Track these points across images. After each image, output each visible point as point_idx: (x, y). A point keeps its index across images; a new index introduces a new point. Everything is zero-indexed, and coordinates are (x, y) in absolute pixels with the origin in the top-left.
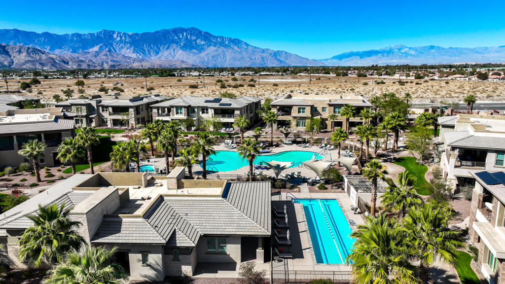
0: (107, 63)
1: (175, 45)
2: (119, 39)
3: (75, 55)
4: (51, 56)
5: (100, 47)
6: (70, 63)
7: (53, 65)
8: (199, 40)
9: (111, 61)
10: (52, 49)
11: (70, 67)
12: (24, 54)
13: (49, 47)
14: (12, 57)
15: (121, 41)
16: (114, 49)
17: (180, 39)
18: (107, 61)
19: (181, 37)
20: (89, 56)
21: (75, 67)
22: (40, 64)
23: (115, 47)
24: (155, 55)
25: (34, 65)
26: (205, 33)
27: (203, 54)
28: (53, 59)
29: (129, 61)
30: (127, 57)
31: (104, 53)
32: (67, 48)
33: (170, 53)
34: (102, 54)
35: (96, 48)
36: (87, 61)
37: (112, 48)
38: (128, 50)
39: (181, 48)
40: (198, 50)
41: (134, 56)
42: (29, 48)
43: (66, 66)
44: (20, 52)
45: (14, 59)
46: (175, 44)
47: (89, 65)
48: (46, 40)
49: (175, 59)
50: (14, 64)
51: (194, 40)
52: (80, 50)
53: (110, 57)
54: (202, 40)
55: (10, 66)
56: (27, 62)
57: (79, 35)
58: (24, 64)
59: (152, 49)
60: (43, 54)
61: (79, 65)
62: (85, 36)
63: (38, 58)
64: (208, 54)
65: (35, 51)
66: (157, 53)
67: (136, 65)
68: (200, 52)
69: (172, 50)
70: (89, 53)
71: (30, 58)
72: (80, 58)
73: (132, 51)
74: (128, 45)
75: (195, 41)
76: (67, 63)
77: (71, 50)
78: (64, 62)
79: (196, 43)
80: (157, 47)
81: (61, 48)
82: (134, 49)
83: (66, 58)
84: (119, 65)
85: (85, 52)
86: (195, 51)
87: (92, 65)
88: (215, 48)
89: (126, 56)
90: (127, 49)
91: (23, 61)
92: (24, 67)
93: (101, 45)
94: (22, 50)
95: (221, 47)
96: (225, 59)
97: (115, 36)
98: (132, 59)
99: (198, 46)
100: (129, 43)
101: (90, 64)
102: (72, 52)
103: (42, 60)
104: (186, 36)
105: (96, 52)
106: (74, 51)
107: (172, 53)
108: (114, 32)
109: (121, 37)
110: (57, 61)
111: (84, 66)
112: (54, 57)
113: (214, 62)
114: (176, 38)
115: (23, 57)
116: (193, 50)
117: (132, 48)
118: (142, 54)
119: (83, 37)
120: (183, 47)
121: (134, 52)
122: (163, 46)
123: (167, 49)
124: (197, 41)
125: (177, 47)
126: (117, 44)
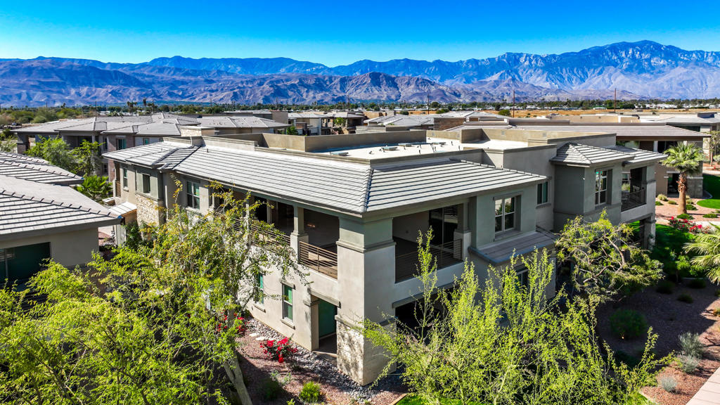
0: (508, 95)
1: (612, 69)
2: (527, 63)
3: (469, 86)
4: (441, 87)
5: (501, 75)
6: (462, 96)
7: (443, 98)
8: (655, 59)
9: (515, 93)
10: (442, 80)
11: (461, 100)
12: (413, 86)
13: (439, 78)
14: (400, 90)
15: (530, 66)
16: (519, 76)
17: (621, 59)
18: (509, 92)
19: (624, 55)
21: (467, 101)
22: (428, 97)
23: (520, 74)
24: (579, 84)
25: (421, 98)
26: (667, 47)
27: (661, 80)
28: (443, 91)
29: (539, 92)
30: (537, 87)
31: (506, 82)
32: (459, 78)
33: (603, 80)
34: (503, 83)
35: (496, 77)
36: (483, 93)
37: (516, 76)
39: (621, 72)
40: (652, 73)
41: (547, 85)
42: (418, 79)
43: (457, 99)
44: (408, 84)
45: (402, 92)
46: (612, 67)
47: (485, 99)
48: (437, 69)
49: (610, 88)
50: (401, 97)
51: (646, 60)
52: (476, 79)
53: (513, 88)
54: (661, 58)
55: (397, 100)
56: (414, 95)
57: (476, 61)
58: (411, 98)
59: (575, 75)
60: (433, 85)
61: (473, 98)
62: (483, 63)
63: (427, 90)
64: (671, 79)
65: (425, 82)
66: (583, 80)
67: (549, 97)
68: (656, 77)
69: (607, 75)
70: (486, 82)
71: (418, 91)
72: (474, 90)
73: (544, 79)
74: (540, 71)
75: (648, 60)
76: (459, 96)
77: (464, 80)
78: (455, 94)
79: (650, 64)
80: (583, 72)
81: (452, 78)
82: (548, 76)
83: (459, 89)
85: (481, 82)
86: (648, 76)
88: (685, 70)
89: (536, 85)
90: (538, 77)
91: (410, 94)
92: (411, 101)
93: (502, 72)
94: (411, 82)
95: (697, 67)
96: (704, 86)
97: (522, 60)
98: (544, 90)
99: (653, 68)
100: (541, 68)
101: (487, 96)
102: (465, 83)
103: (430, 92)
104: (633, 54)
105: (495, 81)
106: (468, 81)
107: (607, 80)
108: (521, 55)
109: (530, 61)
110: (447, 93)
111: (479, 100)
112: (444, 88)
113: (680, 92)
114: (615, 57)
115: (411, 89)
116: (644, 75)
117: (545, 75)
118: (559, 82)
119: (480, 64)
120: (626, 70)
121: (547, 80)
122: (592, 70)
123: (599, 74)
124: (652, 61)
125: (616, 71)
126: (524, 70)
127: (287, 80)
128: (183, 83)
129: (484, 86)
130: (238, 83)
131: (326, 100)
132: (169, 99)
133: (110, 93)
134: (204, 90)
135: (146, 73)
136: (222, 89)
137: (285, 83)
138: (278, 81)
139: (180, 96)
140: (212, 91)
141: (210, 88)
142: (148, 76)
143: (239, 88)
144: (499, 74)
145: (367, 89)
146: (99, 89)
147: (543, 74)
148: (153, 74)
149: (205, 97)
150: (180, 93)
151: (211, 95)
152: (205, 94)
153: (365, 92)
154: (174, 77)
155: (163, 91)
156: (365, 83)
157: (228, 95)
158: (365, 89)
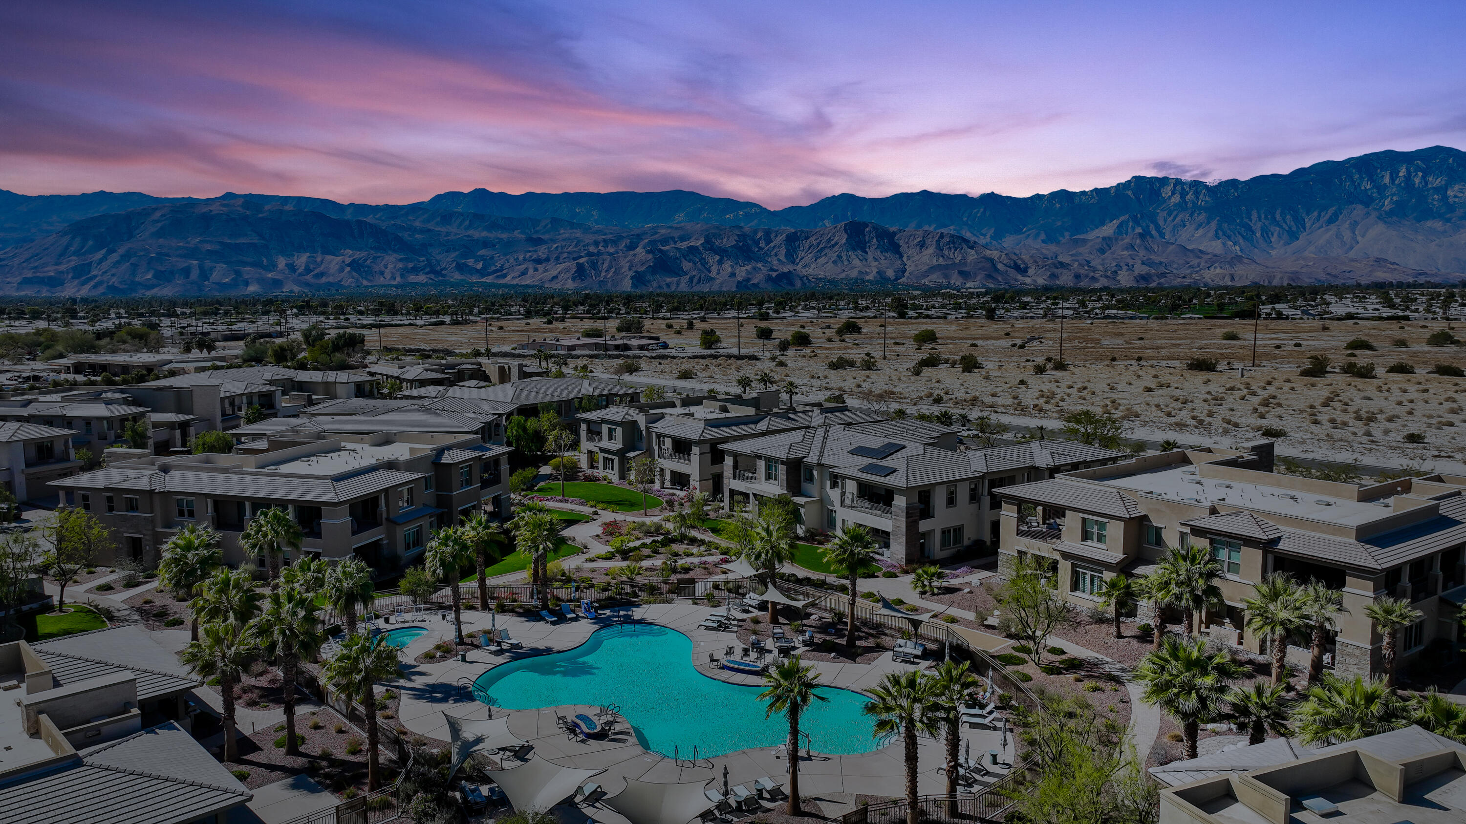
0: (1130, 268)
1: (1359, 210)
2: (1176, 199)
3: (1050, 250)
4: (988, 253)
5: (1120, 226)
6: (1031, 272)
7: (989, 276)
8: (1457, 187)
9: (1143, 263)
10: (997, 236)
11: (1028, 280)
12: (931, 250)
13: (992, 232)
14: (905, 259)
15: (1182, 206)
16: (1158, 228)
17: (1381, 189)
18: (1131, 262)
19: (1387, 180)
20: (1083, 250)
21: (1041, 281)
22: (961, 273)
23: (1161, 223)
24: (1287, 244)
25: (946, 276)
28: (991, 260)
29: (1195, 262)
30: (1192, 251)
31: (1128, 240)
32: (1034, 232)
33: (1339, 236)
34: (1121, 243)
35: (1108, 230)
36: (1076, 265)
37: (1152, 227)
38: (1201, 232)
39: (1379, 218)
40: (1448, 220)
41: (1216, 247)
42: (942, 236)
43: (1020, 277)
44: (922, 245)
45: (909, 263)
46: (1360, 207)
47: (1077, 276)
48: (988, 214)
49: (1351, 254)
50: (907, 274)
51: (1437, 190)
52: (1067, 234)
53: (1142, 253)
55: (897, 279)
56: (933, 269)
57: (1069, 196)
58: (925, 275)
59: (1280, 226)
60: (972, 248)
61: (1053, 276)
62: (1083, 198)
63: (960, 258)
65: (958, 242)
66: (1293, 236)
67: (1214, 275)
68: (1457, 229)
69: (1347, 225)
70: (1085, 241)
71: (941, 261)
72: (1060, 259)
73: (1211, 233)
74: (1203, 217)
75: (1442, 191)
76: (1024, 271)
77: (1043, 236)
78: (1017, 267)
79: (1445, 198)
80: (1295, 219)
81: (1019, 231)
82: (1219, 227)
83: (1025, 257)
84: (1163, 275)
85: (1077, 241)
86: (1438, 225)
87: (1087, 276)
89: (1190, 247)
90: (1197, 229)
91: (925, 268)
92: (925, 281)
93: (1122, 218)
94: (928, 242)
97: (1167, 191)
98: (1206, 257)
99: (1451, 208)
100: (1206, 209)
101: (1082, 271)
102: (1043, 241)
103: (965, 264)
104: (1408, 178)
105: (1104, 238)
106: (1050, 239)
107: (1347, 235)
108: (1164, 181)
109: (1183, 195)
110: (1000, 266)
111: (1066, 279)
112: (995, 254)
114: (1367, 185)
115: (928, 257)
116: (1429, 223)
117: (1214, 225)
118: (1241, 241)
119: (1077, 202)
120: (1391, 213)
121: (1217, 237)
122: (1316, 214)
123: (1331, 221)
124: (1450, 193)
125: (1368, 214)
126: (1169, 214)
127: (683, 239)
128: (486, 244)
129: (1081, 250)
130: (588, 245)
131: (755, 281)
132: (457, 276)
133: (349, 265)
134: (525, 259)
135: (417, 224)
136: (557, 258)
137: (678, 245)
138: (665, 241)
139: (477, 271)
140: (539, 261)
141: (535, 256)
142: (422, 231)
143: (590, 254)
144: (1116, 222)
145: (839, 257)
147: (1209, 223)
148: (430, 226)
149: (524, 273)
150: (479, 266)
151: (536, 270)
152: (524, 267)
153: (834, 262)
154: (470, 232)
155: (447, 260)
156: (836, 244)
157: (567, 270)
158: (834, 258)
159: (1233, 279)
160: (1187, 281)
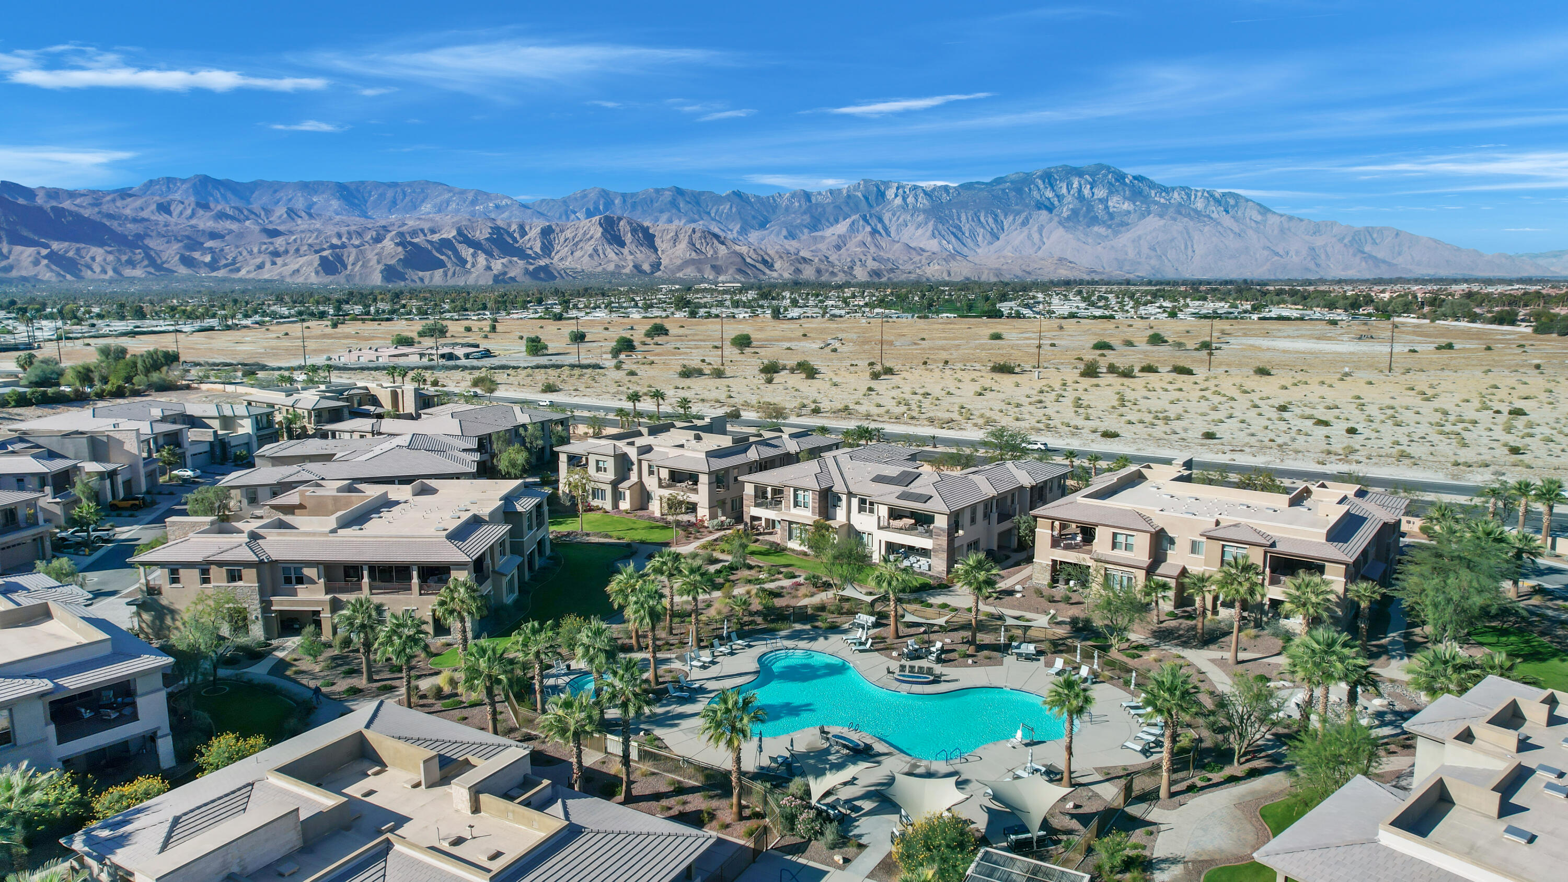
0: (864, 265)
1: (1044, 215)
2: (899, 201)
3: (792, 245)
4: (737, 248)
5: (853, 223)
6: (777, 266)
7: (740, 271)
8: (1115, 199)
9: (874, 259)
10: (743, 231)
11: (775, 274)
12: (684, 245)
13: (738, 227)
14: (659, 253)
15: (904, 207)
16: (884, 227)
17: (1060, 197)
18: (864, 258)
19: (1064, 191)
20: (822, 246)
21: (786, 275)
22: (714, 267)
23: (887, 222)
24: (990, 243)
25: (700, 270)
26: (1135, 178)
27: (1124, 239)
28: (741, 256)
29: (917, 258)
30: (914, 248)
31: (860, 238)
32: (776, 228)
33: (1029, 237)
34: (854, 240)
35: (842, 228)
36: (816, 260)
37: (879, 226)
38: (920, 231)
39: (1060, 223)
40: (1109, 227)
41: (933, 245)
42: (694, 231)
43: (767, 271)
44: (676, 240)
45: (663, 257)
46: (1045, 213)
47: (819, 271)
48: (734, 210)
49: (1040, 253)
50: (662, 267)
51: (1100, 200)
52: (806, 231)
53: (873, 249)
54: (1125, 198)
56: (687, 263)
57: (807, 196)
58: (680, 268)
59: (984, 227)
60: (723, 243)
61: (798, 271)
62: (819, 197)
63: (711, 252)
64: (1140, 237)
65: (707, 237)
66: (995, 236)
67: (934, 271)
68: (1116, 233)
69: (1035, 228)
70: (823, 238)
71: (694, 255)
72: (801, 254)
73: (929, 233)
74: (921, 218)
76: (771, 266)
77: (784, 232)
78: (765, 262)
79: (1107, 207)
80: (996, 220)
81: (763, 227)
82: (936, 228)
83: (770, 252)
84: (892, 270)
85: (815, 238)
86: (1102, 230)
87: (827, 271)
88: (1162, 222)
89: (912, 245)
90: (917, 228)
91: (679, 262)
92: (680, 275)
94: (681, 236)
95: (1179, 217)
96: (1190, 250)
97: (890, 194)
98: (926, 254)
99: (1111, 216)
100: (924, 211)
101: (822, 267)
102: (786, 238)
103: (717, 258)
104: (1080, 190)
105: (839, 236)
106: (791, 236)
107: (1036, 236)
108: (887, 184)
109: (905, 198)
110: (749, 260)
111: (808, 273)
112: (744, 249)
113: (1153, 262)
114: (1049, 194)
115: (681, 251)
116: (1096, 229)
117: (931, 225)
118: (953, 240)
119: (814, 201)
120: (1068, 219)
121: (934, 236)
122: (1011, 218)
123: (1024, 224)
124: (1110, 204)
125: (1051, 220)
126: (894, 215)
127: (433, 231)
128: (214, 235)
129: (820, 246)
130: (330, 237)
131: (512, 274)
132: (183, 270)
133: (45, 257)
134: (260, 252)
135: (128, 212)
136: (297, 250)
137: (429, 237)
138: (414, 233)
139: (206, 264)
140: (276, 254)
141: (271, 248)
142: (135, 220)
143: (333, 247)
144: (849, 221)
145: (596, 250)
146: (19, 248)
147: (926, 223)
148: (144, 214)
149: (260, 267)
150: (208, 259)
151: (274, 263)
152: (258, 261)
153: (591, 256)
154: (193, 222)
155: (170, 253)
156: (592, 238)
157: (310, 264)
158: (590, 251)
159: (949, 274)
160: (913, 277)
